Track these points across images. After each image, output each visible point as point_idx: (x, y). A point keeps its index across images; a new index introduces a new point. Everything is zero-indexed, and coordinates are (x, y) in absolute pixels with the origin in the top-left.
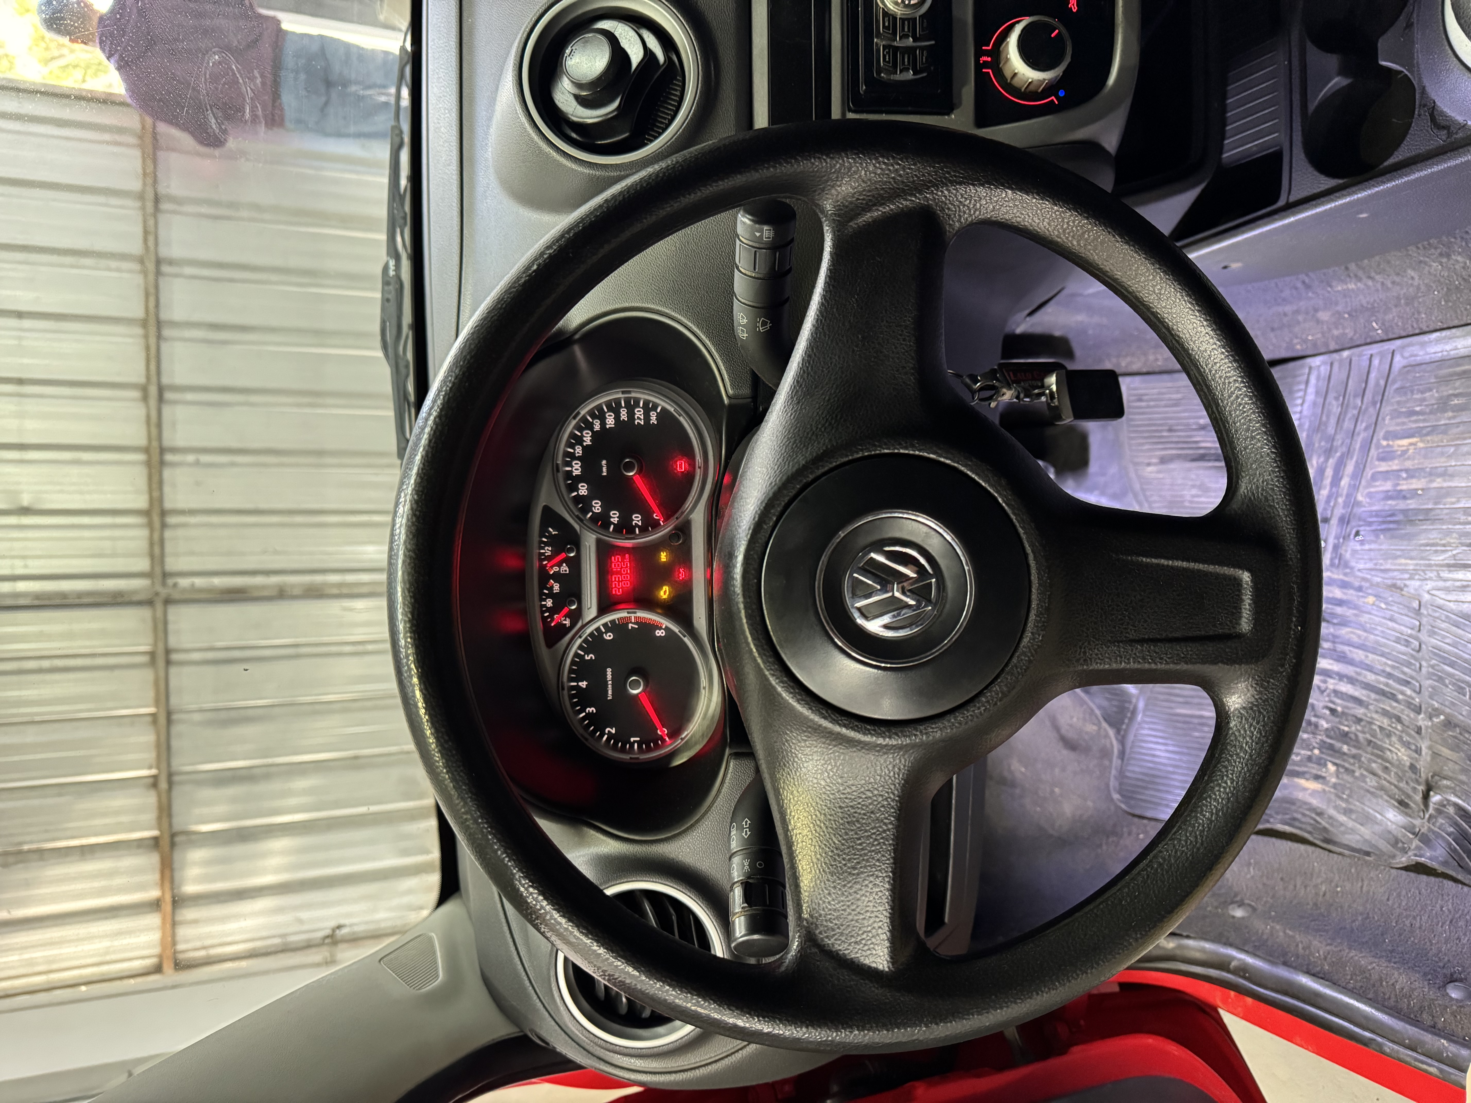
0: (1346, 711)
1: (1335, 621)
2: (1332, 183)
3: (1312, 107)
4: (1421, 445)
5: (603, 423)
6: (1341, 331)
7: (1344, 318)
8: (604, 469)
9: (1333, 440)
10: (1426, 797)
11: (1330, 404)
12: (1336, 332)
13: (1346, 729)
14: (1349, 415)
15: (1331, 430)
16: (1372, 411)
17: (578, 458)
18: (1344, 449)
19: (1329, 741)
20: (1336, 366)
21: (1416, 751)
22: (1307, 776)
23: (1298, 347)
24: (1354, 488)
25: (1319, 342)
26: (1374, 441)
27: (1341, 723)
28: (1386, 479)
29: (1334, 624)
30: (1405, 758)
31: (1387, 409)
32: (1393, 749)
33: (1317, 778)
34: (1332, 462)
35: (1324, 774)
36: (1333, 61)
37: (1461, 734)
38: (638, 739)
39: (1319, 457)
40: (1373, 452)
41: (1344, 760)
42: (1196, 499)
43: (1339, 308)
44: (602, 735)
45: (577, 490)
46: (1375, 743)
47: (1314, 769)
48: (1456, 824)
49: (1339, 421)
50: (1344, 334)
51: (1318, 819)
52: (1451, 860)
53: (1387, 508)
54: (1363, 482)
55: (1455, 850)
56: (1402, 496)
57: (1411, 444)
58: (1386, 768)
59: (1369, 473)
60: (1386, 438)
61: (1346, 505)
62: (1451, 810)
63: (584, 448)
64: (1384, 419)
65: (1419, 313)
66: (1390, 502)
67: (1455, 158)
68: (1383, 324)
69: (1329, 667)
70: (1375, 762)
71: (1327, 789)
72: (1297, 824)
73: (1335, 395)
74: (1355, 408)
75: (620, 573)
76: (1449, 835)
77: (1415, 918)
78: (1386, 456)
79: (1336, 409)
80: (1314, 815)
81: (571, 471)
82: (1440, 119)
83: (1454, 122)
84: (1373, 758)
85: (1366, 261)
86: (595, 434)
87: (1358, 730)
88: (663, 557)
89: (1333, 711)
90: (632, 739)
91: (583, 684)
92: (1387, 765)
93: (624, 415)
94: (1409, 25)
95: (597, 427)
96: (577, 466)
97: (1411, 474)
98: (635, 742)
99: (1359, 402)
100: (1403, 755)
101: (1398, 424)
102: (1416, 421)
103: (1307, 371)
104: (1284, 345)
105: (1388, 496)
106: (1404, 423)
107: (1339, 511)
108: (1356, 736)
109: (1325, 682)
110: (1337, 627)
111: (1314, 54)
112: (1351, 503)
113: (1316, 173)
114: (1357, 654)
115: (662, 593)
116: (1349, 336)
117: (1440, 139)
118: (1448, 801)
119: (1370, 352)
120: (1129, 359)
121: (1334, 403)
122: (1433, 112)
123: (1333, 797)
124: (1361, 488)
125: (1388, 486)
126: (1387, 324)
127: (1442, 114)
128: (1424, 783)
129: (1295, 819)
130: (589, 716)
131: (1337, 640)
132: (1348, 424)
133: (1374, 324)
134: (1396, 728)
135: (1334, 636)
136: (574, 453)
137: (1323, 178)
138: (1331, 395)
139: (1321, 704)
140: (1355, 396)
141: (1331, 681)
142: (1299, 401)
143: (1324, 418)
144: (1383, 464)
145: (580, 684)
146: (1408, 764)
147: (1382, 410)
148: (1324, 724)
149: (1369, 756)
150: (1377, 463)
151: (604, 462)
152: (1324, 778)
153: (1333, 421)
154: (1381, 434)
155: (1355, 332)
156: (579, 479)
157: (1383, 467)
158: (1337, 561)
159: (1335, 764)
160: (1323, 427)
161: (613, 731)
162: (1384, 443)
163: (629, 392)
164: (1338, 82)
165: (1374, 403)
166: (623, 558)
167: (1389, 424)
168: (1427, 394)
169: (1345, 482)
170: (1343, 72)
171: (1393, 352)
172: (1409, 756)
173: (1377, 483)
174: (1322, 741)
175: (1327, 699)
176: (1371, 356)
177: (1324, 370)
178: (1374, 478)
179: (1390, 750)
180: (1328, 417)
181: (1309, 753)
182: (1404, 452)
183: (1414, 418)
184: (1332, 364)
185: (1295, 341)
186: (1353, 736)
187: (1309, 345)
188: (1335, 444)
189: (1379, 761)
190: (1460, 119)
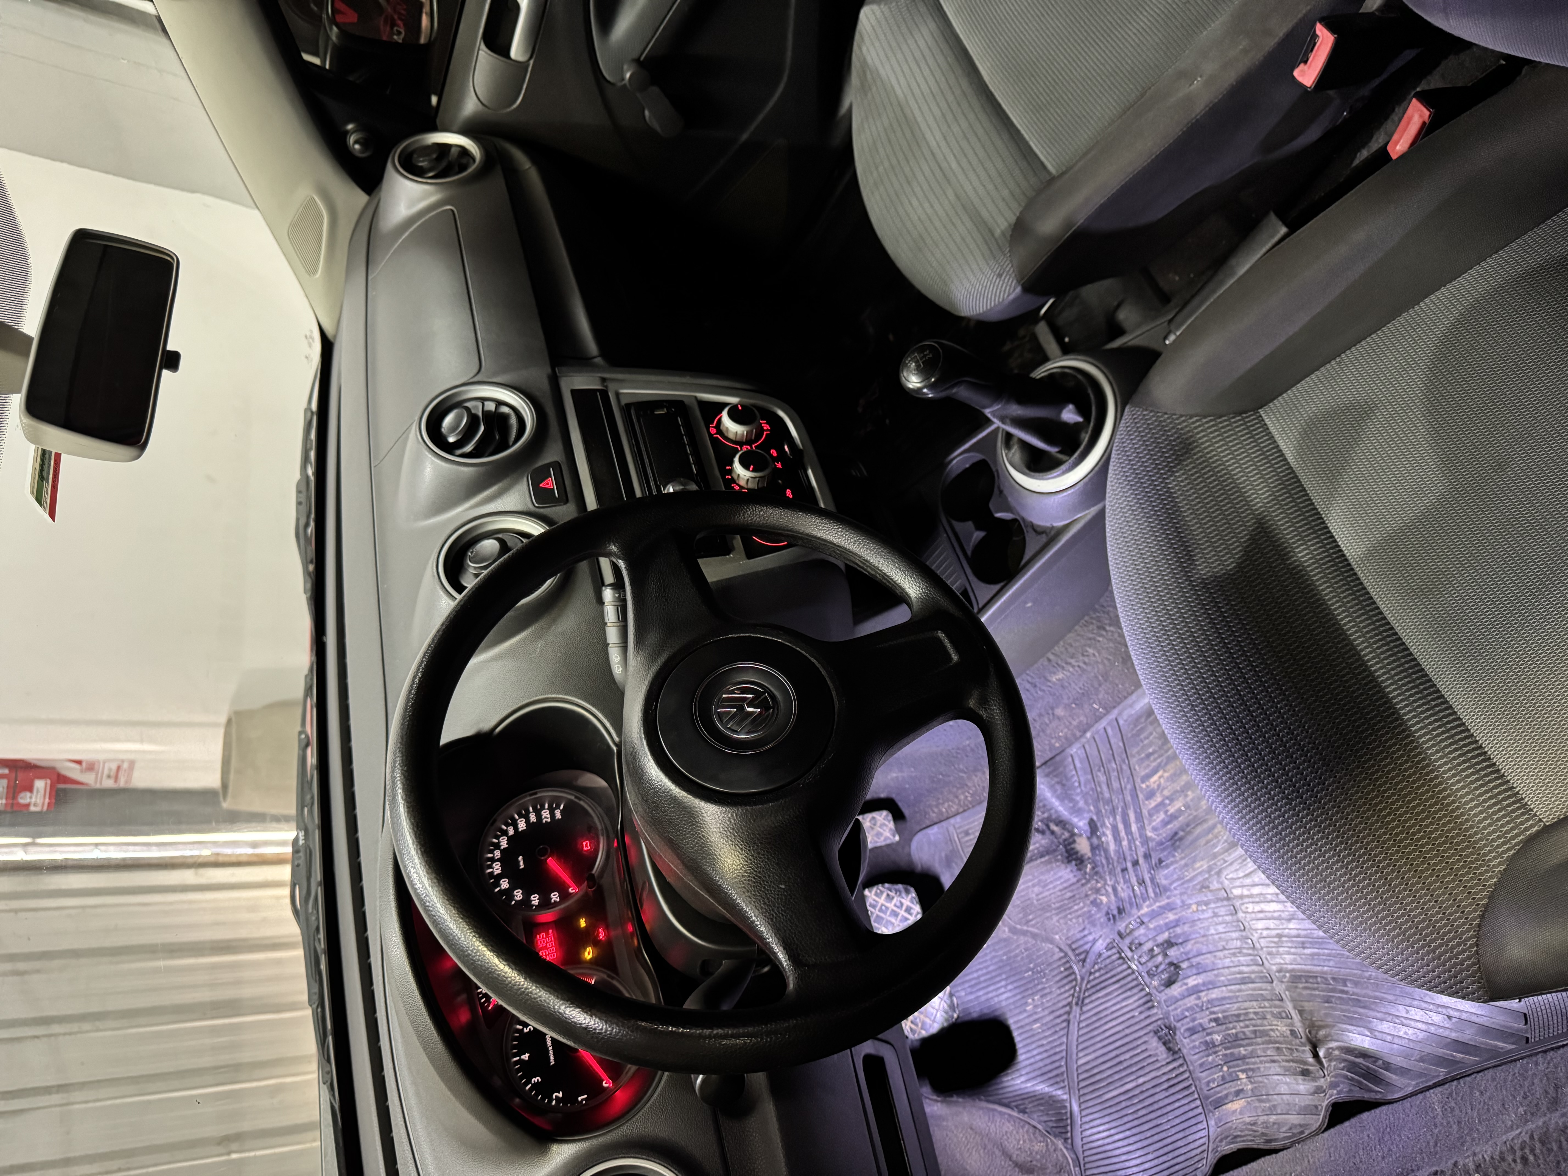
0: (1225, 1014)
1: (1180, 941)
2: (998, 587)
3: (969, 553)
4: (1166, 775)
5: (516, 828)
6: (1077, 721)
7: (1073, 708)
8: (522, 863)
9: (1112, 801)
10: (1316, 1055)
11: (1097, 776)
12: (1075, 723)
13: (1234, 1031)
14: (1113, 778)
15: (1107, 795)
16: (1125, 767)
17: (498, 860)
18: (1122, 804)
19: (1228, 1052)
20: (1087, 746)
21: (1287, 1017)
22: (1230, 1098)
23: (1057, 745)
24: (1142, 828)
25: (1069, 736)
26: (1137, 787)
27: (1228, 1029)
28: (1158, 812)
29: (1181, 943)
30: (1284, 1029)
31: (1133, 761)
32: (1274, 1027)
33: (1238, 1093)
34: (1118, 818)
35: (1241, 1087)
36: (970, 525)
37: (1307, 982)
38: (585, 1096)
39: (1109, 818)
40: (1141, 796)
41: (1248, 1064)
42: (1040, 897)
43: (1066, 701)
44: (551, 1100)
45: (499, 885)
46: (1259, 1031)
47: (1232, 1088)
48: (1345, 1060)
49: (1109, 785)
50: (1080, 722)
51: (1254, 1128)
52: (1352, 1088)
53: (1169, 832)
54: (1146, 822)
55: (1352, 1079)
56: (1173, 817)
57: (1160, 777)
58: (1278, 1048)
59: (1145, 812)
60: (1143, 782)
61: (1142, 844)
62: (1337, 1053)
63: (502, 851)
64: (1135, 769)
65: (1117, 685)
66: (1169, 826)
67: (1056, 544)
68: (1100, 704)
69: (1195, 982)
70: (1268, 1048)
71: (1249, 1099)
72: (1239, 1139)
73: (1097, 768)
74: (1113, 770)
75: (546, 948)
76: (1343, 1069)
77: (1355, 1157)
78: (1150, 795)
79: (1103, 778)
80: (1250, 1127)
81: (492, 872)
82: (1038, 529)
83: (1048, 528)
84: (1265, 1046)
85: (1056, 648)
86: (510, 839)
87: (1242, 1027)
88: (583, 923)
89: (1216, 1020)
90: (580, 1099)
91: (526, 1057)
92: (1277, 1045)
93: (533, 818)
94: (1001, 492)
95: (511, 831)
96: (498, 867)
97: (1171, 799)
98: (582, 1100)
99: (1114, 766)
100: (1282, 1028)
101: (1145, 768)
102: (1155, 760)
103: (1070, 759)
104: (1047, 748)
105: (1165, 823)
106: (1148, 766)
107: (1141, 851)
108: (1244, 1033)
109: (1199, 998)
110: (1184, 945)
111: (958, 526)
112: (1146, 841)
113: (988, 586)
114: (1207, 958)
115: (586, 954)
116: (1085, 721)
117: (1044, 539)
118: (1331, 1048)
119: (1102, 726)
120: (946, 805)
121: (1099, 774)
122: (1033, 527)
123: (1257, 1104)
124: (1147, 827)
125: (1162, 816)
126: (1103, 702)
127: (1039, 526)
128: (1307, 1043)
129: (1236, 1137)
130: (535, 1086)
131: (1190, 956)
132: (1116, 785)
133: (1095, 706)
134: (1265, 1007)
135: (1186, 953)
136: (493, 858)
137: (992, 586)
138: (1095, 769)
139: (1206, 1020)
140: (1110, 762)
141: (1202, 994)
142: (1076, 784)
143: (1099, 789)
144: (1152, 801)
145: (523, 1057)
146: (1289, 1032)
147: (1131, 763)
148: (1217, 1038)
149: (1262, 1046)
150: (1147, 802)
151: (520, 858)
152: (1242, 1090)
153: (1105, 788)
154: (1138, 780)
155: (1086, 717)
156: (500, 877)
157: (1153, 804)
158: (1158, 890)
159: (1243, 1071)
160: (1100, 796)
161: (560, 1095)
162: (1144, 786)
163: (536, 793)
164: (979, 535)
165: (1124, 761)
166: (547, 934)
167: (1141, 771)
168: (1151, 738)
169: (1134, 828)
170: (978, 528)
171: (1116, 720)
172: (1286, 1026)
173: (1155, 817)
174: (1225, 1055)
175: (1207, 1013)
176: (1105, 729)
177: (1081, 752)
178: (1151, 815)
179: (1272, 1030)
180: (1100, 787)
181: (1221, 1074)
182: (1159, 786)
183: (1152, 758)
184: (1084, 747)
185: (1053, 741)
186: (1241, 1036)
187: (1063, 740)
188: (1114, 804)
189: (1271, 1046)
190: (1048, 524)
